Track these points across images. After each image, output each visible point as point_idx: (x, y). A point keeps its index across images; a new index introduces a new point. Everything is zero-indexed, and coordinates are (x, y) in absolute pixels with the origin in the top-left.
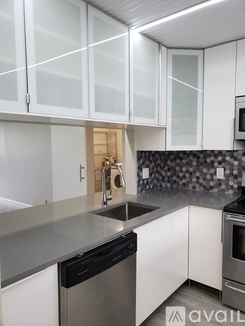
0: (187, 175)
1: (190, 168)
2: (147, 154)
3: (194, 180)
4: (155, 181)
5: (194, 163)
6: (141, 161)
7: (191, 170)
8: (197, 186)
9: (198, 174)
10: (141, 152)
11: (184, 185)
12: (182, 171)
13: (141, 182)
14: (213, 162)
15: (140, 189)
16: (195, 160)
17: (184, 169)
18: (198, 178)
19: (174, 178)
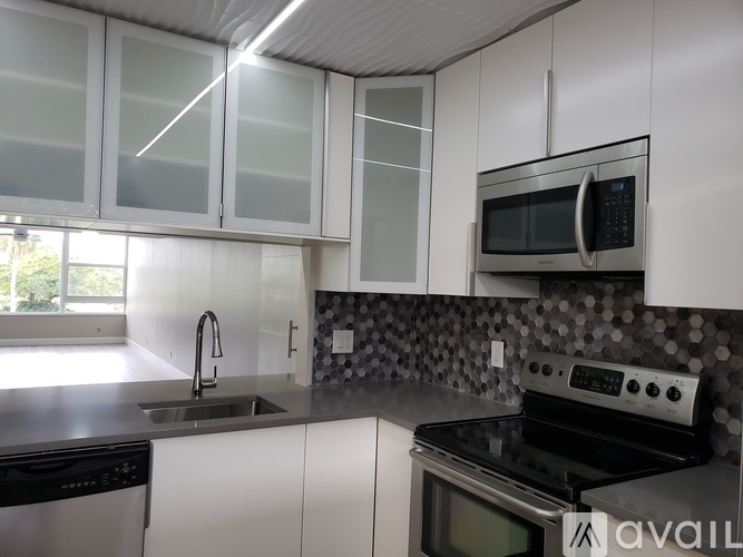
0: (446, 354)
1: (451, 338)
2: (351, 301)
3: (456, 366)
4: (375, 363)
5: (457, 328)
6: (329, 314)
7: (452, 342)
8: (461, 381)
9: (462, 353)
10: (331, 294)
11: (441, 376)
12: (437, 343)
13: (327, 361)
14: (486, 326)
15: (320, 375)
16: (457, 319)
17: (441, 340)
18: (462, 362)
19: (426, 360)
